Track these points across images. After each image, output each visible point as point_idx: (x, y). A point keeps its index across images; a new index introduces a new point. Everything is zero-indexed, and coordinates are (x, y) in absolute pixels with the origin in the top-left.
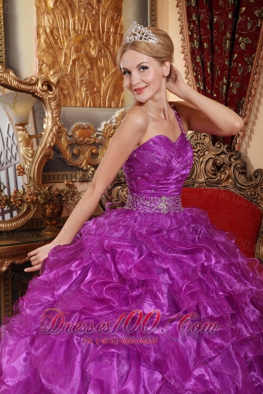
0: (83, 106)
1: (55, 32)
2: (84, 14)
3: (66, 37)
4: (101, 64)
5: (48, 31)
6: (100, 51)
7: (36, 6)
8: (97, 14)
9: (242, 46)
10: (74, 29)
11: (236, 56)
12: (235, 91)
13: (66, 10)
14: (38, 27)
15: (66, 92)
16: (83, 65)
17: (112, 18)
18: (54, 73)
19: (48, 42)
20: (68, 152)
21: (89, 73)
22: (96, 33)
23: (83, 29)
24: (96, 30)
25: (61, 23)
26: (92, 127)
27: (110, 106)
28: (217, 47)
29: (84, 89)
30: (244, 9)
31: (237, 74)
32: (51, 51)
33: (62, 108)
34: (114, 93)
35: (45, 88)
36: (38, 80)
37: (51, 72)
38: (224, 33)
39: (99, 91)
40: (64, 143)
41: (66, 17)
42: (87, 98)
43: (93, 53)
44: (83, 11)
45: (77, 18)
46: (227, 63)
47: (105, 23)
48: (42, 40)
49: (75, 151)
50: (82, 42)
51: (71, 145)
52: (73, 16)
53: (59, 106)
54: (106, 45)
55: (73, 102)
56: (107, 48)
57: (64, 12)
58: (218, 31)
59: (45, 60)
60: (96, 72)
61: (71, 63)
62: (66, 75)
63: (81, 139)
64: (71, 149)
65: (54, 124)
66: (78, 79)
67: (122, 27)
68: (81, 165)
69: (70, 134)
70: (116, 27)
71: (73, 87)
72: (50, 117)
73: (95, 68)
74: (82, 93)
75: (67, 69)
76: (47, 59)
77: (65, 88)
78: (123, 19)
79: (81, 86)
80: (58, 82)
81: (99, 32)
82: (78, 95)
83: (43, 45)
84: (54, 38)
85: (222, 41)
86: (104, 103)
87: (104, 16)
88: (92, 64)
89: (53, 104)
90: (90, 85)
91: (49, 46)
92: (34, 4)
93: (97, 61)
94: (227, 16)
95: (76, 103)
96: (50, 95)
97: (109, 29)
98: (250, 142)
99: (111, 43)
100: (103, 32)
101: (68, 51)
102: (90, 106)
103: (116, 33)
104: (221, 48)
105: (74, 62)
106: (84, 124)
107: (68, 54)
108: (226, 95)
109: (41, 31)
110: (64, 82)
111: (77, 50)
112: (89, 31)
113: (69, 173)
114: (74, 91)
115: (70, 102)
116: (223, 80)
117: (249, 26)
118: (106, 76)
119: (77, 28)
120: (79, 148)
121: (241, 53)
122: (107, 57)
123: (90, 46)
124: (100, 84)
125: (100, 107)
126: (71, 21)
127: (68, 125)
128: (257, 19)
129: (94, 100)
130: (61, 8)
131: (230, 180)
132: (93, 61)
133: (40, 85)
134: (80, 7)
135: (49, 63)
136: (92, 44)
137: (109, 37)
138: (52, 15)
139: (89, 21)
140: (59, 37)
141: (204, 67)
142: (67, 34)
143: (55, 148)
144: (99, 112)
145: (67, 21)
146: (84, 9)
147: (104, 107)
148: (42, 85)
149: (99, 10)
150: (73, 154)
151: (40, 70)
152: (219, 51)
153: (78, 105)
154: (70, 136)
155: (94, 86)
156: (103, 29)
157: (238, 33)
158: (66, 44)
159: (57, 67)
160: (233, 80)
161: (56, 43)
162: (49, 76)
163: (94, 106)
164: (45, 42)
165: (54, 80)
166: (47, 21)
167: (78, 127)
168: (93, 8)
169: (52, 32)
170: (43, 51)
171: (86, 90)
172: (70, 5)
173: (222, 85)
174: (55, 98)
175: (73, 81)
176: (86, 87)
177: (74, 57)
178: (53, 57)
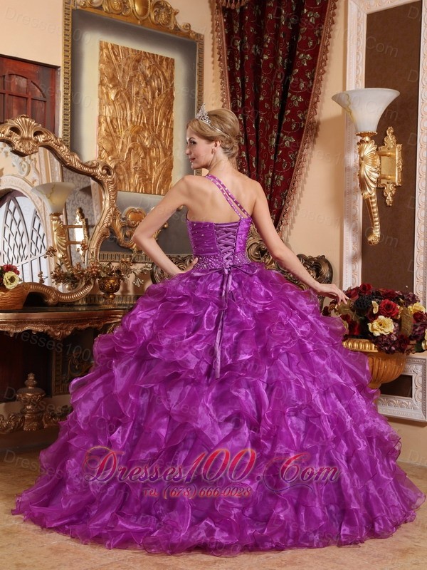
0: (136, 192)
1: (114, 122)
2: (140, 107)
3: (124, 127)
4: (153, 154)
5: (109, 120)
6: (153, 142)
7: (99, 97)
8: (152, 108)
9: (287, 144)
10: (131, 120)
11: (281, 152)
12: (279, 184)
13: (125, 103)
14: (100, 116)
15: (122, 177)
16: (138, 154)
17: (165, 114)
18: (113, 159)
19: (108, 130)
20: (121, 234)
21: (143, 162)
22: (149, 126)
23: (139, 121)
24: (150, 123)
25: (119, 114)
26: (143, 212)
27: (159, 194)
28: (262, 144)
29: (137, 176)
30: (289, 111)
31: (281, 169)
32: (110, 139)
33: (119, 192)
34: (163, 181)
35: (105, 171)
36: (98, 164)
37: (110, 158)
38: (270, 132)
39: (150, 179)
40: (118, 225)
41: (124, 109)
42: (140, 184)
43: (147, 143)
44: (139, 105)
45: (134, 111)
46: (272, 158)
47: (158, 116)
48: (103, 129)
49: (127, 233)
50: (138, 132)
51: (124, 227)
52: (131, 109)
53: (116, 189)
54: (159, 137)
55: (127, 187)
56: (159, 139)
57: (123, 105)
58: (264, 130)
59: (104, 146)
60: (148, 161)
61: (127, 151)
62: (123, 161)
63: (133, 222)
64: (124, 231)
65: (112, 206)
66: (132, 166)
67: (172, 121)
68: (132, 246)
69: (123, 216)
70: (168, 121)
71: (128, 173)
72: (108, 198)
73: (148, 157)
74: (135, 179)
75: (123, 157)
76: (107, 146)
77: (121, 173)
78: (173, 115)
79: (135, 173)
80: (115, 167)
81: (153, 124)
82: (132, 181)
83: (104, 133)
84: (113, 127)
85: (268, 139)
86: (155, 191)
87: (158, 111)
88: (145, 154)
89: (111, 187)
90: (143, 173)
91: (109, 134)
92: (97, 96)
93: (150, 150)
94: (273, 117)
95: (130, 188)
96: (109, 178)
97: (161, 123)
98: (291, 231)
99: (163, 136)
100: (156, 125)
101: (125, 140)
102: (142, 192)
103: (167, 126)
104: (267, 144)
105: (130, 150)
106: (136, 209)
107: (125, 143)
108: (271, 187)
109: (102, 120)
110: (120, 168)
111: (133, 140)
112: (144, 123)
113: (121, 254)
114: (129, 178)
115: (125, 187)
116: (268, 173)
117: (294, 126)
118: (157, 165)
119: (133, 119)
120: (131, 230)
121: (286, 150)
122: (158, 148)
123: (144, 137)
124: (152, 172)
125: (151, 193)
126: (129, 112)
127: (122, 209)
128: (300, 121)
129: (146, 186)
130: (120, 100)
131: (273, 264)
132: (147, 151)
133: (100, 169)
134: (136, 101)
135: (108, 150)
136: (146, 135)
137: (161, 130)
138: (113, 106)
139: (144, 115)
140: (118, 126)
141: (249, 162)
142: (125, 124)
143: (111, 229)
144: (149, 198)
145: (125, 113)
146: (141, 103)
147: (155, 194)
148: (102, 169)
149: (152, 105)
150: (126, 236)
151: (100, 155)
152: (265, 148)
153: (132, 190)
154: (123, 219)
155: (146, 174)
156: (156, 122)
157: (284, 133)
158: (123, 133)
159: (115, 154)
160: (277, 173)
161: (115, 132)
162: (108, 162)
163: (146, 193)
164: (105, 130)
165: (112, 166)
166: (108, 111)
167: (131, 211)
168: (148, 103)
169: (111, 121)
170: (103, 138)
171: (140, 177)
172: (129, 99)
173: (268, 178)
174: (113, 182)
175: (128, 168)
176: (139, 174)
177: (130, 145)
178: (112, 144)
